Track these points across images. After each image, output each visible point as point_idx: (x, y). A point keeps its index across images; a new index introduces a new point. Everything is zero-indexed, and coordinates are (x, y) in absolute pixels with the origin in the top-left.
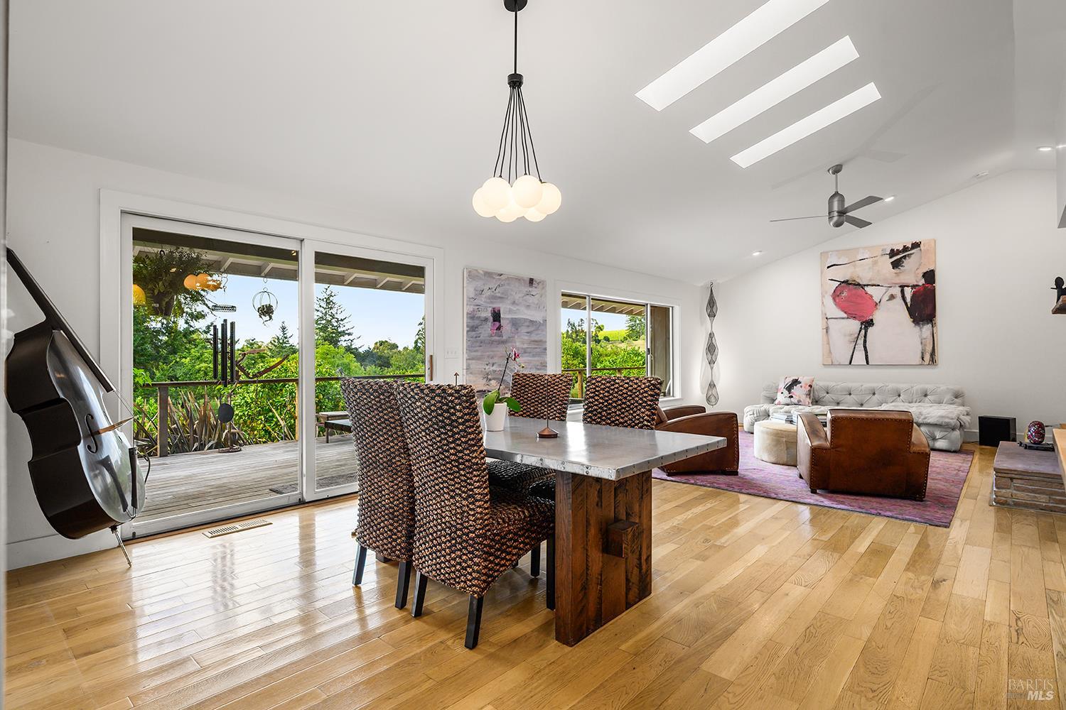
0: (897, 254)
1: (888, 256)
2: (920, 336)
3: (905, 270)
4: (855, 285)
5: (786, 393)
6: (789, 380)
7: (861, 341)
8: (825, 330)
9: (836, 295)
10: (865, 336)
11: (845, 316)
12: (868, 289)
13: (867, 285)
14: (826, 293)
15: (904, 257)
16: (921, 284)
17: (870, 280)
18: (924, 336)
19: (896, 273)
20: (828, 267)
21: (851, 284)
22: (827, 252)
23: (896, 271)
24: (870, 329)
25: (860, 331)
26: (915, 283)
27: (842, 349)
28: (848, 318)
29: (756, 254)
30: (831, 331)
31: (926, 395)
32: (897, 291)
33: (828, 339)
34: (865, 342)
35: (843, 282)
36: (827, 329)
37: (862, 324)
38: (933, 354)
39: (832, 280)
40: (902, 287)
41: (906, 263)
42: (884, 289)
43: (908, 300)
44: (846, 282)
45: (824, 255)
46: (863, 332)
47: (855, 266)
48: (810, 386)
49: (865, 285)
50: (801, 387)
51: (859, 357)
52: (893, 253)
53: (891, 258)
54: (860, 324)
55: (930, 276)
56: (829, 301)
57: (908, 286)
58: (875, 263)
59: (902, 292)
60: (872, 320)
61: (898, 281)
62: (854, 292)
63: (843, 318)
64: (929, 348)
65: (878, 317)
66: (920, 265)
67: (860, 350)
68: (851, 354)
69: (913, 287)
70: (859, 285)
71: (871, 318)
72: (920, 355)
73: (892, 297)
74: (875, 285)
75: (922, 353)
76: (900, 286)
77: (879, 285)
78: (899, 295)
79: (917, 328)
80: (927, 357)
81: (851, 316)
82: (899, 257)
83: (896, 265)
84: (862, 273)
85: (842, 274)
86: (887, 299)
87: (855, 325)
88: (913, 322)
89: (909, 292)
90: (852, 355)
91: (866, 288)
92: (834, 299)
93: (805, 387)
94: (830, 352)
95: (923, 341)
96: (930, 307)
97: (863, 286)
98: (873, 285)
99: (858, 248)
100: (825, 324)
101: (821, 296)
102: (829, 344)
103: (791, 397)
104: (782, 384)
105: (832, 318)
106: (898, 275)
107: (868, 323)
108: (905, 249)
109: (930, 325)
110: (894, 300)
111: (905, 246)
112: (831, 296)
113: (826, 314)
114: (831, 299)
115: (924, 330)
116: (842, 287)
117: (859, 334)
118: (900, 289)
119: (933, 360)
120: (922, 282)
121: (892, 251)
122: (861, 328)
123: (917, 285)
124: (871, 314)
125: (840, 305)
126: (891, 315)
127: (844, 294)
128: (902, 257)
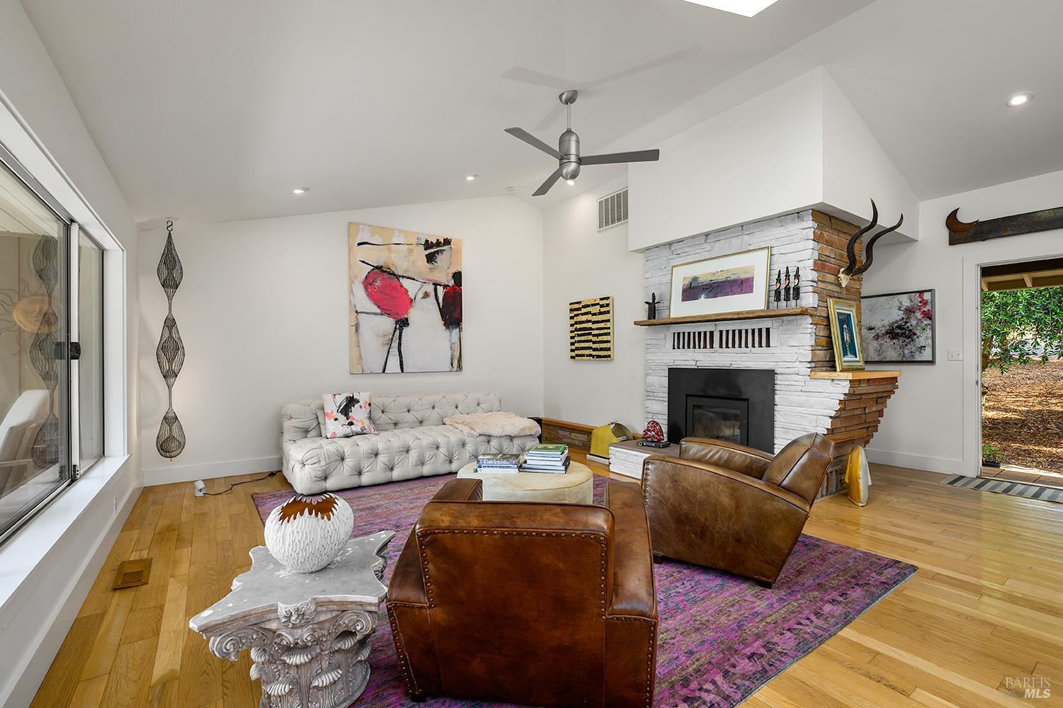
0: (431, 248)
1: (423, 247)
2: (450, 341)
3: (438, 266)
4: (389, 273)
5: (342, 418)
6: (341, 399)
7: (395, 344)
8: (354, 328)
9: (368, 283)
10: (400, 338)
11: (378, 311)
12: (403, 281)
13: (403, 277)
14: (357, 278)
15: (438, 252)
16: (451, 285)
17: (406, 271)
18: (453, 341)
19: (430, 269)
20: (359, 244)
21: (385, 272)
22: (356, 224)
23: (430, 266)
24: (405, 330)
25: (395, 331)
26: (447, 283)
27: (374, 351)
28: (381, 314)
29: (298, 192)
30: (362, 329)
32: (430, 288)
33: (358, 342)
34: (400, 344)
35: (376, 268)
36: (357, 326)
37: (397, 323)
38: (460, 360)
39: (363, 262)
40: (436, 285)
41: (439, 258)
42: (418, 284)
43: (441, 301)
44: (379, 268)
45: (352, 227)
46: (398, 332)
47: (390, 250)
48: (370, 405)
49: (400, 276)
50: (361, 407)
51: (393, 364)
52: (428, 245)
53: (425, 249)
54: (394, 322)
55: (457, 277)
56: (360, 291)
57: (440, 285)
58: (411, 251)
59: (436, 290)
60: (407, 319)
61: (432, 278)
62: (388, 282)
63: (376, 314)
64: (457, 354)
65: (413, 315)
66: (450, 264)
67: (394, 355)
68: (385, 360)
69: (445, 286)
70: (394, 274)
71: (406, 316)
72: (450, 361)
73: (426, 295)
74: (411, 279)
75: (452, 359)
76: (434, 284)
77: (414, 279)
78: (433, 294)
79: (448, 332)
80: (455, 364)
81: (385, 311)
82: (432, 250)
83: (431, 258)
84: (398, 262)
85: (375, 257)
86: (422, 296)
87: (389, 324)
88: (445, 325)
89: (441, 291)
90: (386, 362)
91: (401, 279)
92: (366, 289)
93: (365, 407)
94: (360, 357)
95: (452, 347)
96: (458, 311)
97: (398, 277)
98: (408, 278)
99: (392, 229)
100: (354, 319)
101: (351, 282)
102: (358, 346)
103: (351, 424)
104: (332, 406)
105: (363, 312)
106: (432, 271)
107: (403, 323)
108: (438, 244)
109: (458, 329)
110: (428, 299)
111: (438, 240)
112: (363, 283)
113: (355, 306)
114: (362, 286)
115: (453, 334)
116: (375, 273)
117: (393, 335)
118: (433, 287)
119: (460, 367)
120: (452, 283)
121: (427, 241)
122: (396, 328)
123: (448, 286)
124: (406, 312)
125: (372, 296)
126: (425, 315)
127: (378, 283)
128: (436, 252)
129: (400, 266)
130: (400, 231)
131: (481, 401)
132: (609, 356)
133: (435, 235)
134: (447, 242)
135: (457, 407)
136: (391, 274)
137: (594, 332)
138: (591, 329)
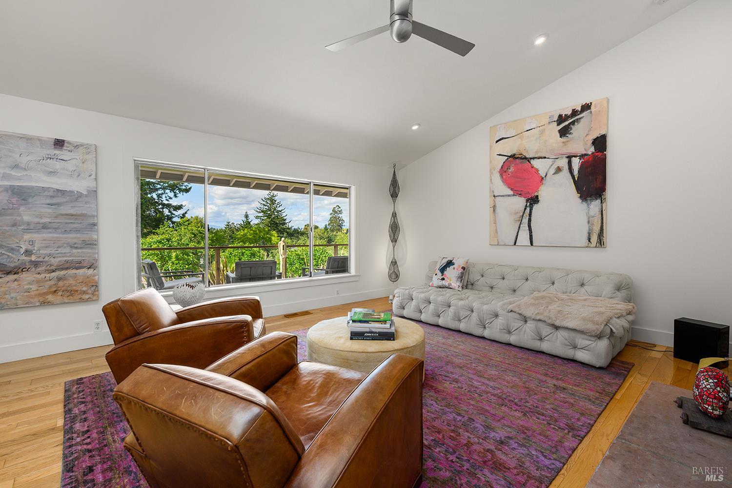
0: (565, 120)
1: (556, 124)
2: (588, 213)
3: (573, 137)
4: (521, 158)
7: (526, 220)
8: (492, 209)
9: (503, 171)
10: (530, 215)
11: (511, 193)
12: (535, 163)
13: (534, 158)
14: (494, 169)
15: (573, 122)
16: (590, 153)
17: (537, 153)
18: (592, 213)
19: (563, 142)
20: (497, 142)
21: (518, 158)
22: (496, 125)
23: (564, 139)
24: (535, 207)
25: (525, 209)
26: (584, 152)
27: (508, 230)
28: (514, 195)
29: (415, 128)
30: (498, 210)
32: (563, 163)
33: (495, 220)
34: (530, 220)
35: (511, 157)
36: (494, 207)
37: (527, 201)
38: (601, 234)
39: (500, 155)
40: (570, 158)
41: (575, 129)
42: (549, 161)
43: (576, 172)
44: (513, 156)
45: (493, 129)
46: (528, 209)
47: (522, 138)
49: (531, 158)
51: (524, 237)
52: (561, 119)
53: (558, 125)
54: (525, 201)
55: (600, 143)
56: (497, 178)
57: (575, 156)
58: (542, 132)
59: (570, 163)
60: (537, 197)
61: (566, 152)
62: (521, 166)
63: (509, 196)
64: (597, 229)
65: (543, 193)
66: (590, 130)
67: (525, 230)
68: (516, 234)
69: (582, 156)
70: (525, 158)
71: (536, 194)
72: (585, 236)
73: (559, 170)
74: (541, 158)
75: (589, 233)
76: (567, 157)
77: (545, 158)
78: (566, 167)
79: (585, 204)
80: (594, 239)
81: (517, 193)
82: (567, 123)
83: (564, 132)
84: (529, 145)
85: (510, 148)
86: (553, 172)
87: (521, 203)
88: (581, 197)
89: (576, 163)
90: (517, 236)
91: (532, 161)
92: (501, 175)
94: (497, 232)
95: (591, 219)
96: (600, 179)
97: (529, 160)
98: (539, 158)
99: (525, 118)
100: (492, 202)
101: (491, 173)
102: (495, 223)
105: (499, 196)
106: (566, 145)
107: (534, 201)
108: (575, 113)
110: (561, 173)
111: (574, 110)
112: (499, 172)
113: (493, 192)
114: (498, 175)
115: (591, 207)
116: (510, 161)
117: (524, 212)
118: (567, 160)
119: (601, 242)
120: (592, 150)
121: (561, 115)
122: (526, 206)
123: (586, 155)
124: (537, 191)
125: (505, 182)
126: (556, 190)
127: (511, 169)
128: (570, 124)
129: (531, 148)
130: (534, 117)
133: (570, 105)
134: (586, 107)
136: (523, 159)
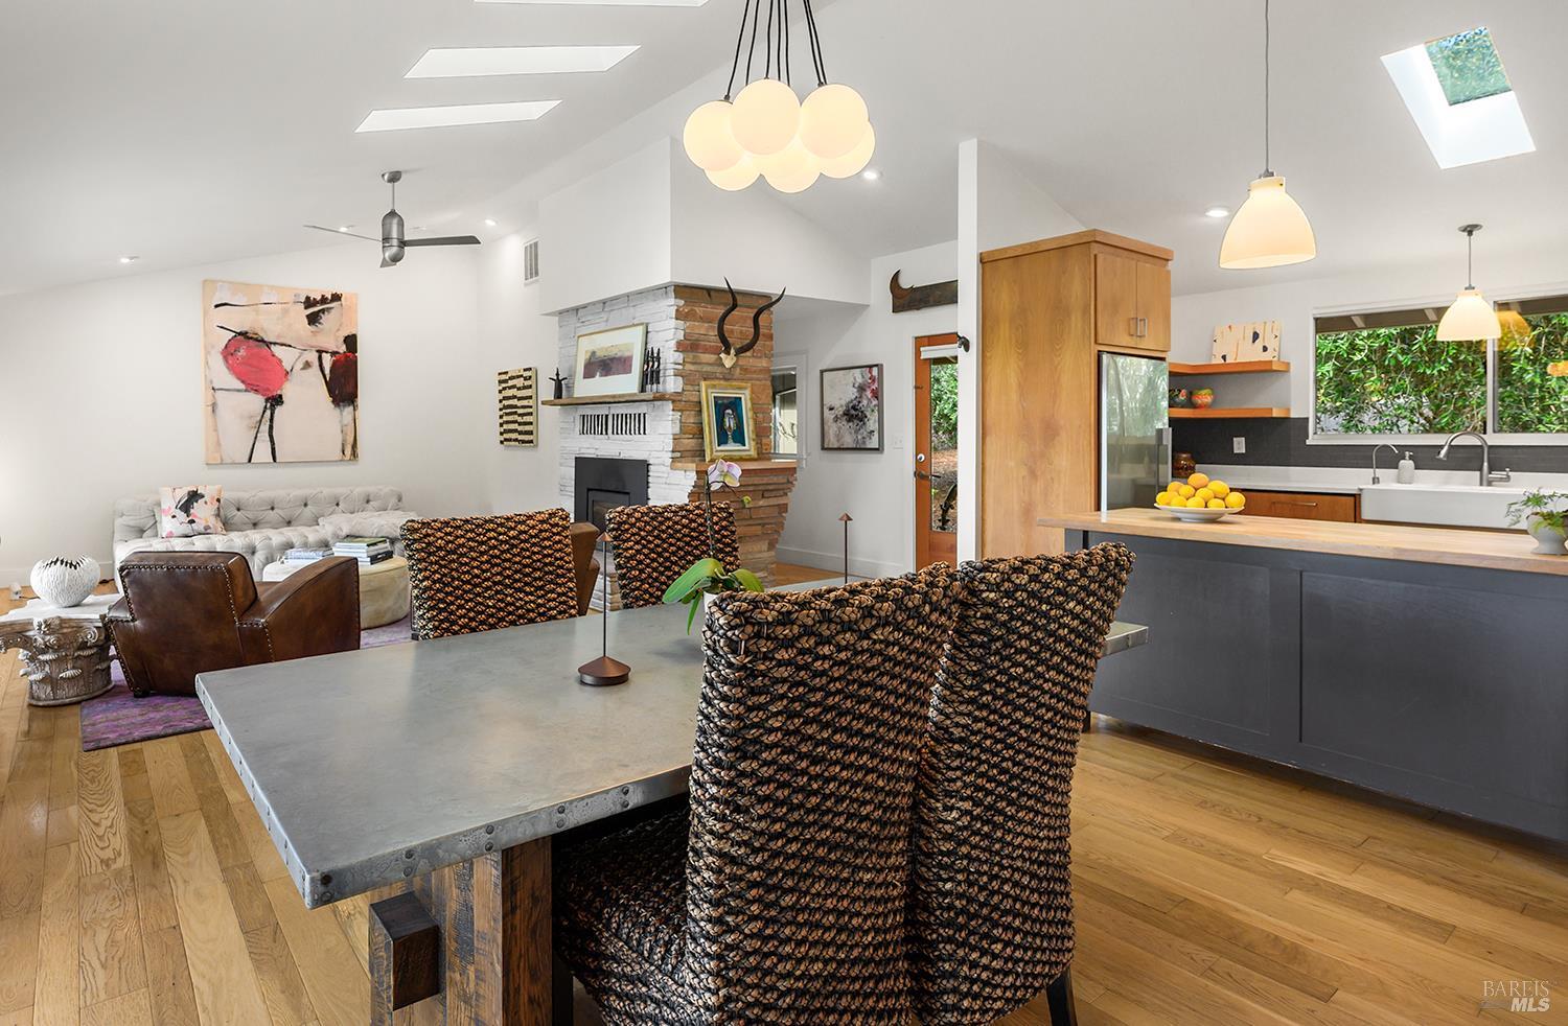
1: (303, 306)
2: (341, 421)
3: (322, 330)
4: (256, 340)
6: (182, 493)
7: (265, 427)
8: (210, 408)
9: (228, 352)
10: (271, 420)
11: (243, 387)
13: (275, 344)
14: (213, 347)
15: (323, 311)
16: (342, 352)
17: (279, 336)
18: (345, 421)
20: (217, 306)
21: (251, 338)
22: (214, 282)
23: (312, 328)
24: (278, 410)
25: (264, 412)
26: (336, 350)
27: (237, 439)
28: (246, 391)
31: (368, 502)
32: (313, 357)
33: (216, 425)
34: (271, 427)
35: (240, 334)
36: (214, 406)
37: (267, 401)
38: (354, 446)
40: (320, 352)
41: (325, 318)
42: (296, 352)
43: (327, 372)
45: (208, 285)
46: (268, 412)
47: (257, 312)
48: (218, 500)
50: (204, 502)
51: (263, 452)
52: (309, 303)
53: (306, 308)
54: (263, 400)
55: (351, 341)
56: (218, 362)
57: (327, 352)
58: (286, 312)
59: (320, 358)
60: (281, 396)
62: (256, 350)
63: (239, 391)
64: (350, 439)
65: (288, 391)
67: (263, 441)
69: (334, 354)
70: (263, 341)
71: (279, 392)
72: (340, 447)
73: (307, 365)
75: (343, 445)
76: (317, 351)
78: (317, 363)
79: (338, 410)
80: (348, 451)
81: (252, 387)
82: (316, 309)
83: (313, 319)
84: (268, 325)
85: (240, 321)
86: (301, 366)
87: (257, 402)
88: (333, 402)
89: (327, 360)
90: (253, 449)
91: (272, 347)
92: (225, 358)
93: (210, 503)
94: (218, 444)
95: (344, 428)
96: (351, 385)
97: (268, 344)
98: (282, 345)
99: (261, 286)
100: (210, 397)
101: (207, 353)
102: (216, 430)
103: (192, 522)
104: (170, 502)
105: (221, 389)
106: (315, 335)
107: (276, 401)
108: (324, 300)
109: (352, 408)
110: (310, 370)
111: (323, 296)
112: (222, 353)
113: (211, 382)
114: (220, 358)
115: (345, 413)
116: (239, 340)
117: (262, 416)
118: (317, 355)
119: (354, 454)
120: (343, 349)
121: (308, 298)
122: (266, 407)
123: (337, 353)
124: (280, 388)
125: (232, 369)
126: (306, 392)
127: (242, 353)
128: (319, 311)
129: (269, 329)
130: (272, 287)
131: (371, 498)
132: (531, 442)
133: (318, 289)
134: (336, 297)
135: (337, 505)
136: (259, 341)
137: (520, 411)
138: (516, 407)
